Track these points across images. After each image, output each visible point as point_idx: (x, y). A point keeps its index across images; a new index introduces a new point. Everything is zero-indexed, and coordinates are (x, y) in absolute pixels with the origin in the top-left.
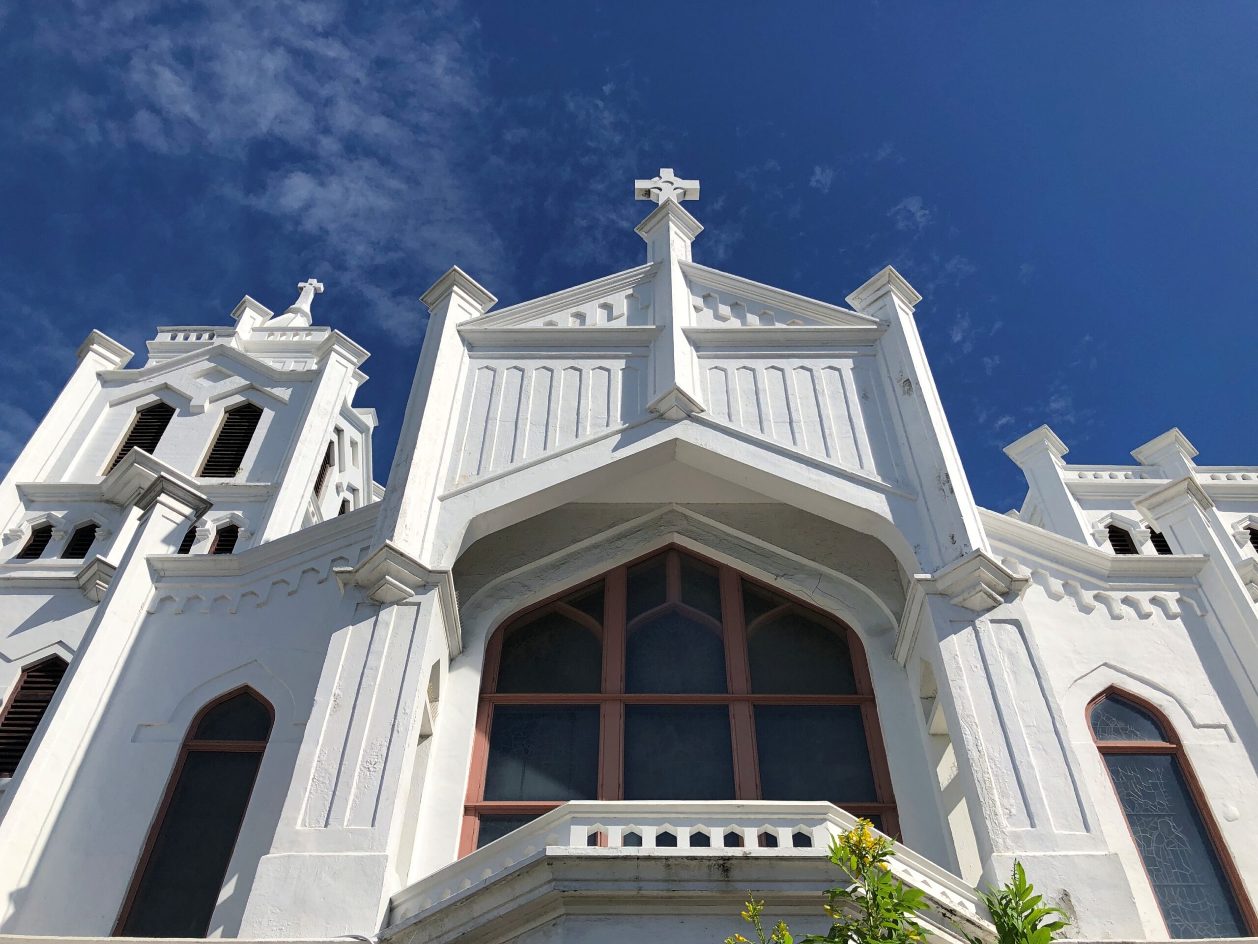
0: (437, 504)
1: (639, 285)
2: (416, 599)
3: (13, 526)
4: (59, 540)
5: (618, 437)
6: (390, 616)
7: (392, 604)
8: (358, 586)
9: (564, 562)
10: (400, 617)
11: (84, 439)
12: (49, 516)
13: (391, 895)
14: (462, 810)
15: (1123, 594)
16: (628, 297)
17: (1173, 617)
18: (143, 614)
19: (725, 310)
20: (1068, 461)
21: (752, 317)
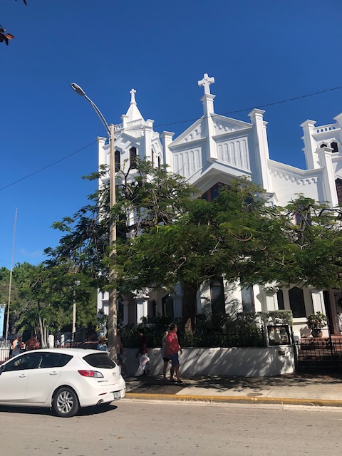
1: (202, 123)
5: (202, 170)
15: (306, 179)
16: (201, 126)
17: (315, 183)
19: (221, 126)
20: (315, 125)
21: (227, 128)
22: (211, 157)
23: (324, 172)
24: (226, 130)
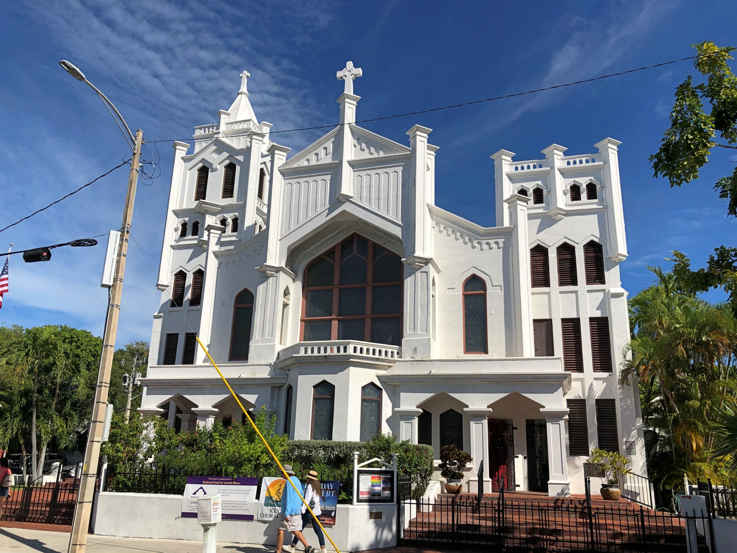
0: (279, 242)
1: (336, 137)
2: (276, 275)
3: (176, 226)
4: (189, 229)
5: (327, 211)
6: (271, 280)
7: (270, 277)
8: (262, 272)
9: (322, 244)
10: (273, 280)
11: (185, 187)
12: (184, 220)
13: (278, 351)
14: (300, 321)
15: (486, 241)
16: (333, 142)
17: (499, 248)
18: (216, 269)
19: (364, 146)
20: (514, 159)
21: (373, 150)
22: (343, 192)
23: (514, 233)
24: (371, 153)
